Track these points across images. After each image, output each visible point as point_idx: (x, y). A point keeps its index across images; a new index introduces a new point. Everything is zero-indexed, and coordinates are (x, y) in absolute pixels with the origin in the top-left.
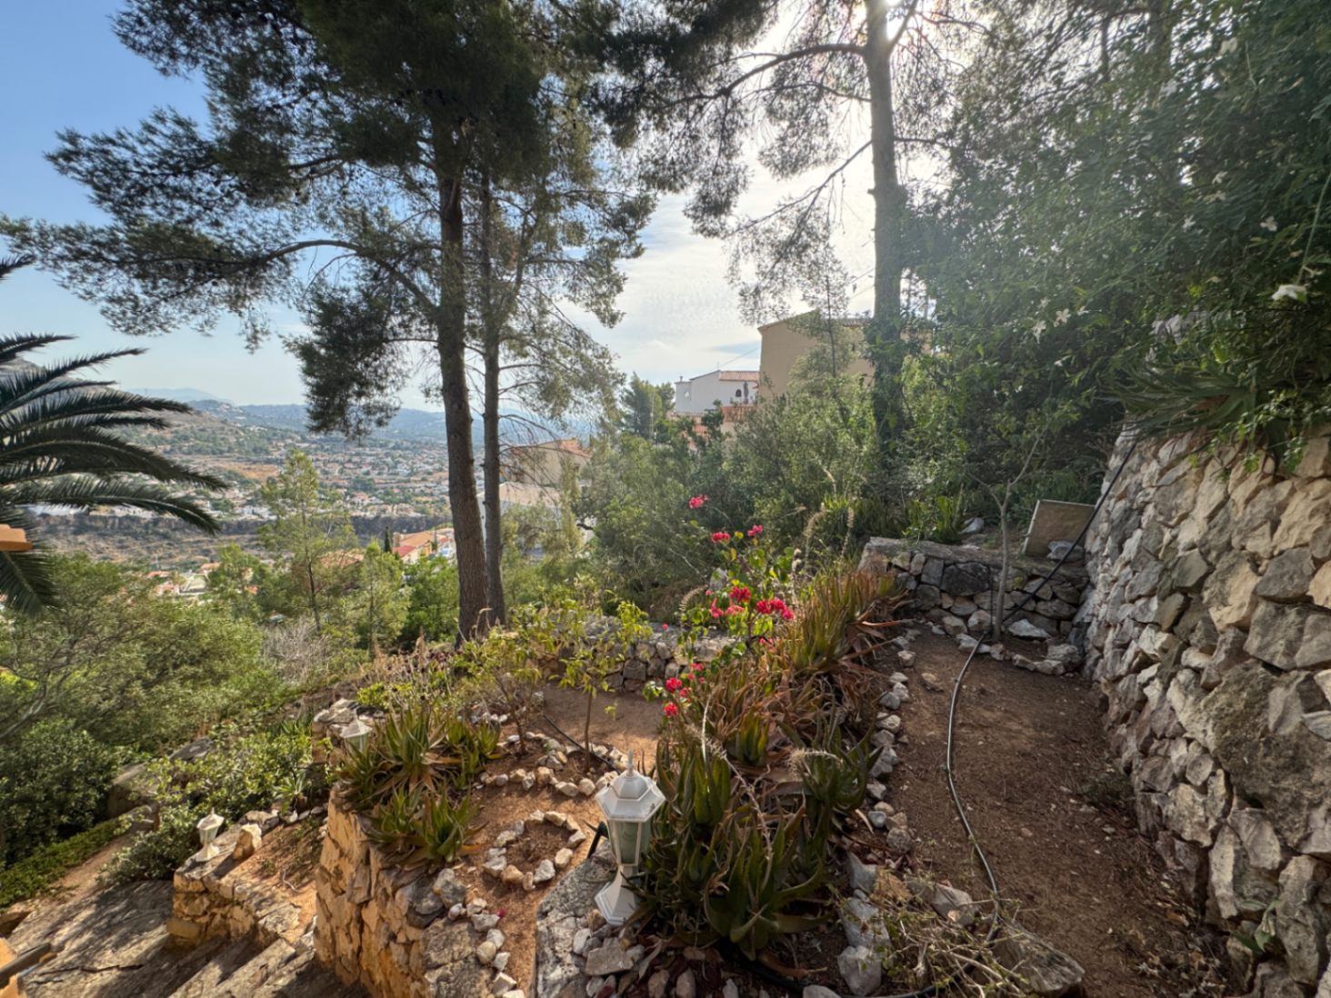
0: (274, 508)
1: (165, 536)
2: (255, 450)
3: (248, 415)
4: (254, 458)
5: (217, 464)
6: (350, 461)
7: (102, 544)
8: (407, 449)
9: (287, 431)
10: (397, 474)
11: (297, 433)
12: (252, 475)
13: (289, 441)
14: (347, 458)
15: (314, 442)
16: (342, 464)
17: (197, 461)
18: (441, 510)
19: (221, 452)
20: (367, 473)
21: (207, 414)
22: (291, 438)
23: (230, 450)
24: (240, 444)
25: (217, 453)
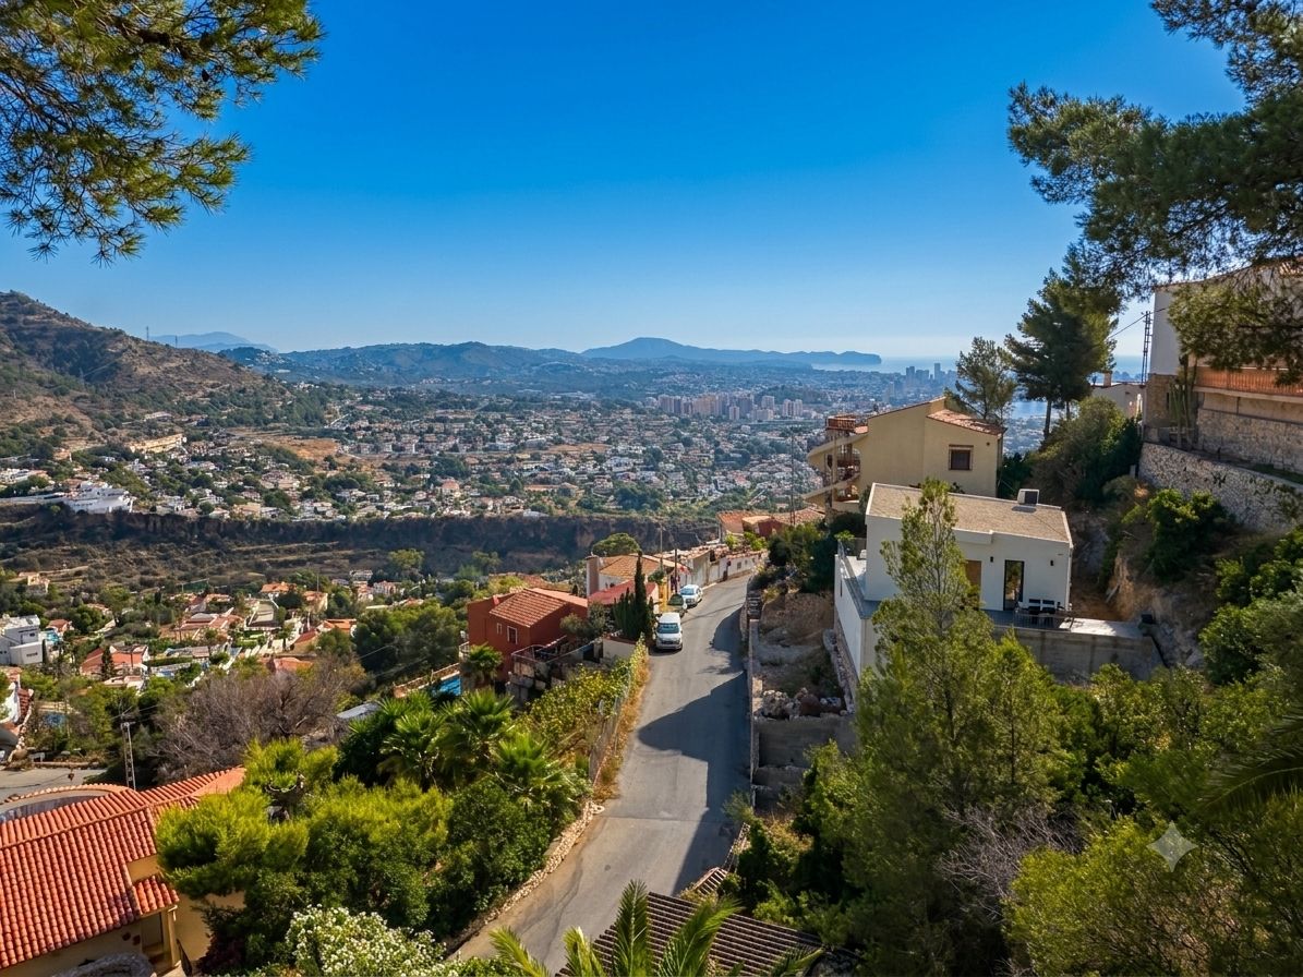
0: (339, 503)
1: (211, 544)
2: (306, 418)
3: (293, 366)
6: (430, 430)
7: (144, 554)
8: (506, 409)
10: (496, 449)
12: (305, 454)
13: (348, 402)
14: (425, 426)
15: (379, 404)
16: (421, 434)
17: (239, 435)
18: (564, 506)
19: (267, 422)
20: (455, 448)
21: (246, 367)
23: (276, 419)
24: (289, 409)
25: (261, 423)
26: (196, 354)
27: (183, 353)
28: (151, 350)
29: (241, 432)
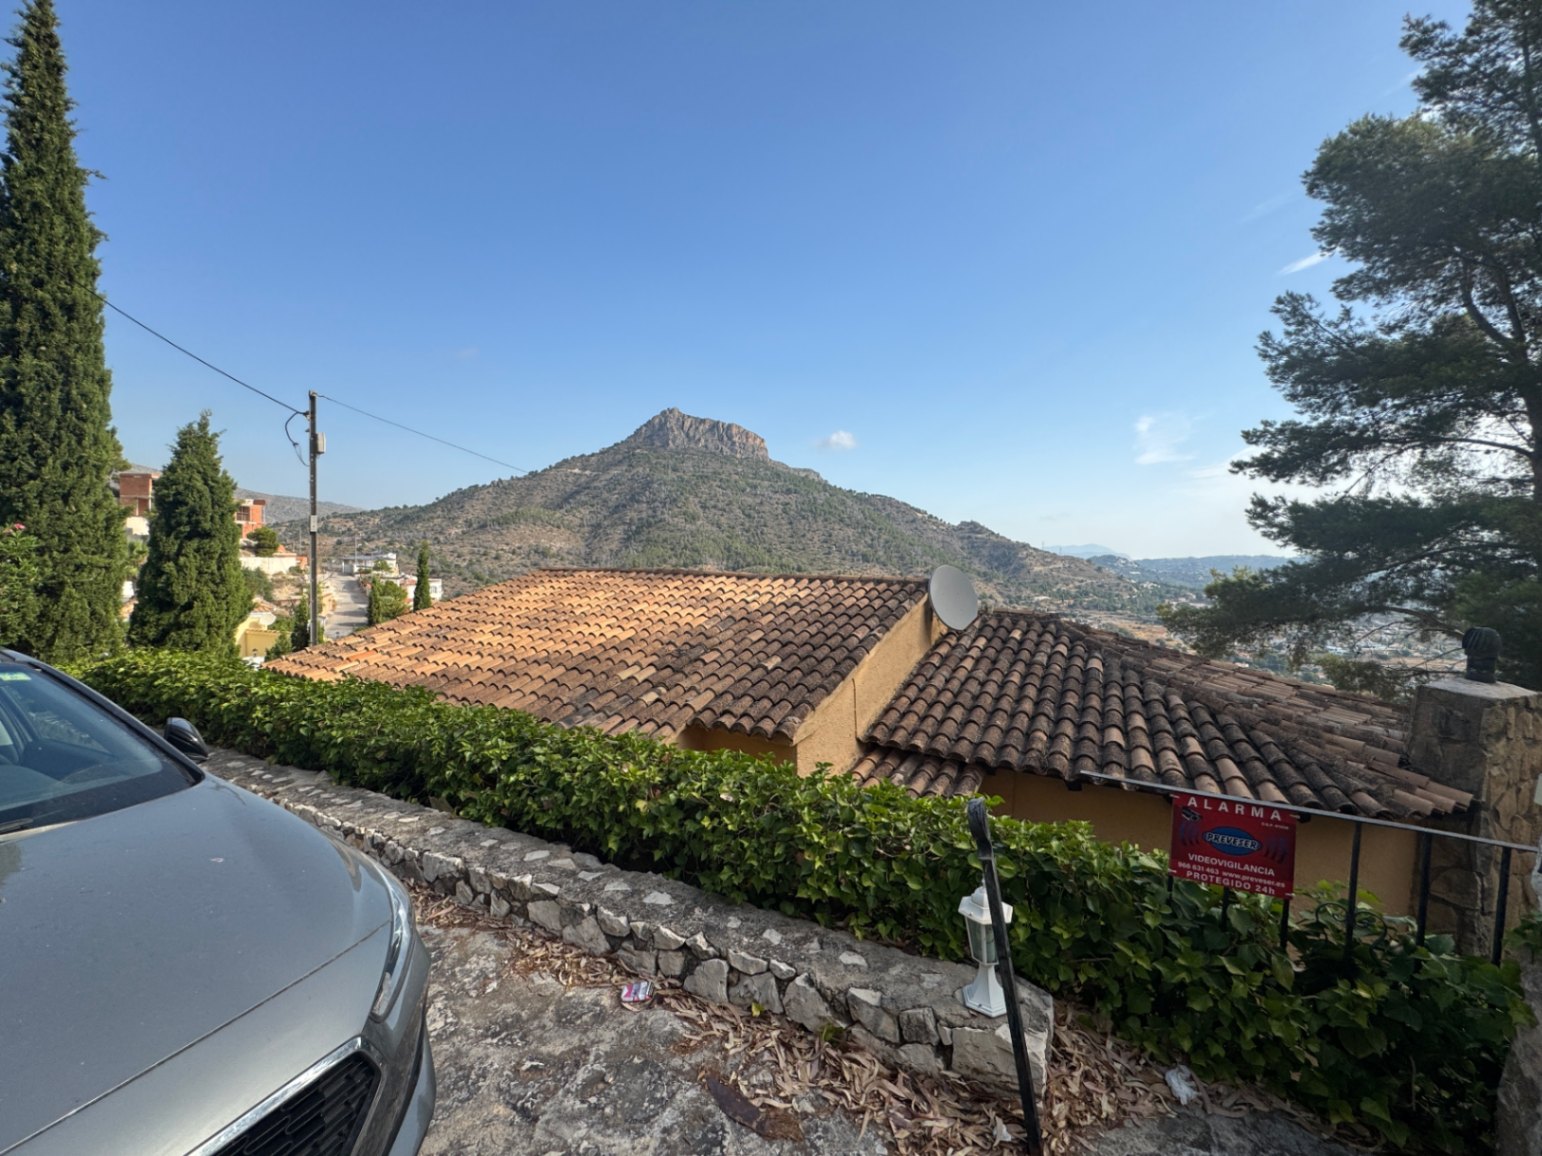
2: (1146, 609)
3: (1142, 570)
4: (1145, 617)
5: (1110, 621)
9: (1181, 588)
11: (1192, 590)
13: (1183, 600)
19: (1115, 609)
21: (1106, 570)
22: (1185, 596)
23: (1123, 607)
24: (1132, 601)
25: (1111, 609)
26: (1072, 560)
27: (1063, 559)
28: (1046, 557)
29: (1096, 614)
